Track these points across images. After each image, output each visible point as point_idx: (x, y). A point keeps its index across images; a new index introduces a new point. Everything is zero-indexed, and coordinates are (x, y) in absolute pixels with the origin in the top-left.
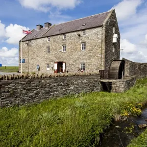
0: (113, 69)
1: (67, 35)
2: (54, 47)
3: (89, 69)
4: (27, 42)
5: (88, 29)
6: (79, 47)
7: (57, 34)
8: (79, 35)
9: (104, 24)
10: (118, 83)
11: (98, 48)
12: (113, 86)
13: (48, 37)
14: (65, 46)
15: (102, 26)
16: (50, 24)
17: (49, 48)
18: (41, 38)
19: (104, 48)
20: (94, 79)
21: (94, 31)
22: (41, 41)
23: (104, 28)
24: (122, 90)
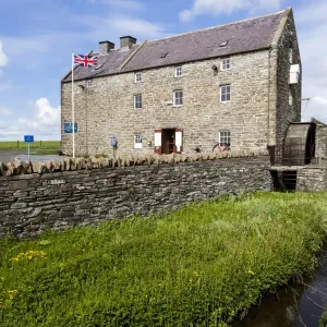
0: (294, 143)
1: (185, 67)
2: (153, 96)
3: (239, 143)
4: (83, 83)
5: (236, 54)
6: (214, 94)
7: (159, 64)
8: (216, 69)
9: (274, 43)
10: (310, 171)
11: (259, 98)
12: (300, 178)
13: (135, 71)
14: (179, 94)
15: (269, 49)
16: (133, 40)
17: (138, 97)
18: (118, 74)
19: (274, 96)
20: (258, 165)
21: (249, 59)
22: (118, 81)
23: (274, 53)
24: (320, 187)
